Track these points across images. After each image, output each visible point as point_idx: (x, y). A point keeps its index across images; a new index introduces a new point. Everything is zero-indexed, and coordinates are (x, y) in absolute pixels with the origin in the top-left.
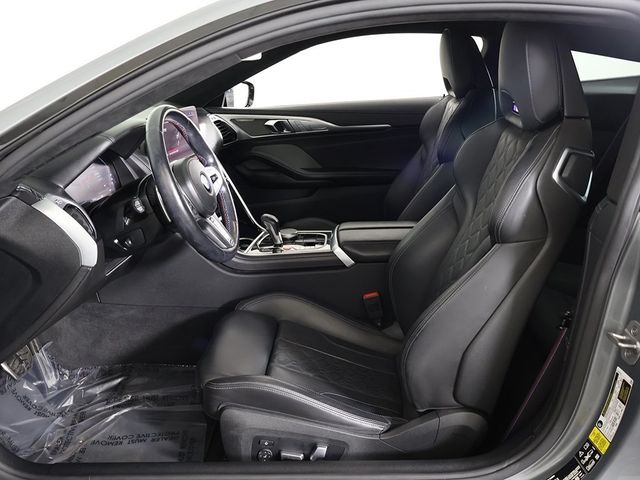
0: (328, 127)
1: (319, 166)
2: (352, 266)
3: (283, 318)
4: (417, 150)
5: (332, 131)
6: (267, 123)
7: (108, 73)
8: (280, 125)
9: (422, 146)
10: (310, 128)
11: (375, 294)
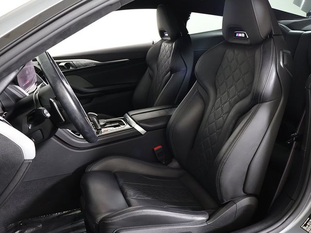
0: (95, 64)
1: (92, 86)
2: (146, 133)
3: (116, 170)
4: (146, 70)
5: (97, 66)
6: (60, 64)
7: (44, 12)
8: (68, 65)
9: (149, 68)
10: (86, 65)
11: (160, 147)
